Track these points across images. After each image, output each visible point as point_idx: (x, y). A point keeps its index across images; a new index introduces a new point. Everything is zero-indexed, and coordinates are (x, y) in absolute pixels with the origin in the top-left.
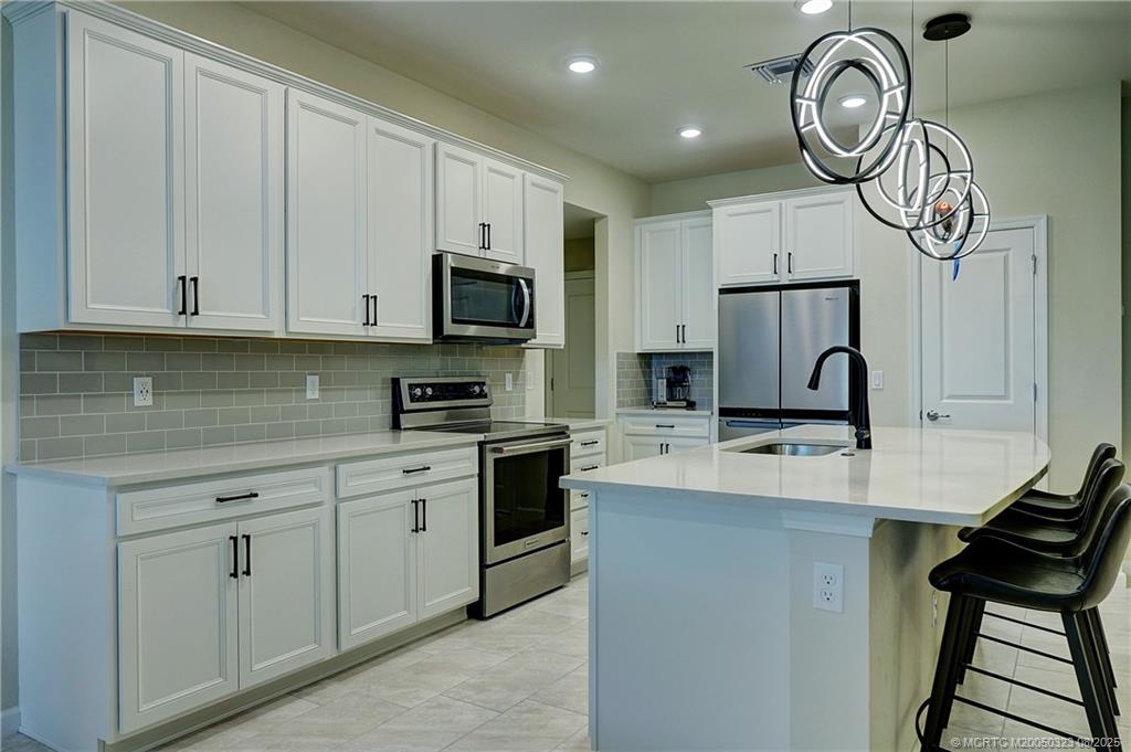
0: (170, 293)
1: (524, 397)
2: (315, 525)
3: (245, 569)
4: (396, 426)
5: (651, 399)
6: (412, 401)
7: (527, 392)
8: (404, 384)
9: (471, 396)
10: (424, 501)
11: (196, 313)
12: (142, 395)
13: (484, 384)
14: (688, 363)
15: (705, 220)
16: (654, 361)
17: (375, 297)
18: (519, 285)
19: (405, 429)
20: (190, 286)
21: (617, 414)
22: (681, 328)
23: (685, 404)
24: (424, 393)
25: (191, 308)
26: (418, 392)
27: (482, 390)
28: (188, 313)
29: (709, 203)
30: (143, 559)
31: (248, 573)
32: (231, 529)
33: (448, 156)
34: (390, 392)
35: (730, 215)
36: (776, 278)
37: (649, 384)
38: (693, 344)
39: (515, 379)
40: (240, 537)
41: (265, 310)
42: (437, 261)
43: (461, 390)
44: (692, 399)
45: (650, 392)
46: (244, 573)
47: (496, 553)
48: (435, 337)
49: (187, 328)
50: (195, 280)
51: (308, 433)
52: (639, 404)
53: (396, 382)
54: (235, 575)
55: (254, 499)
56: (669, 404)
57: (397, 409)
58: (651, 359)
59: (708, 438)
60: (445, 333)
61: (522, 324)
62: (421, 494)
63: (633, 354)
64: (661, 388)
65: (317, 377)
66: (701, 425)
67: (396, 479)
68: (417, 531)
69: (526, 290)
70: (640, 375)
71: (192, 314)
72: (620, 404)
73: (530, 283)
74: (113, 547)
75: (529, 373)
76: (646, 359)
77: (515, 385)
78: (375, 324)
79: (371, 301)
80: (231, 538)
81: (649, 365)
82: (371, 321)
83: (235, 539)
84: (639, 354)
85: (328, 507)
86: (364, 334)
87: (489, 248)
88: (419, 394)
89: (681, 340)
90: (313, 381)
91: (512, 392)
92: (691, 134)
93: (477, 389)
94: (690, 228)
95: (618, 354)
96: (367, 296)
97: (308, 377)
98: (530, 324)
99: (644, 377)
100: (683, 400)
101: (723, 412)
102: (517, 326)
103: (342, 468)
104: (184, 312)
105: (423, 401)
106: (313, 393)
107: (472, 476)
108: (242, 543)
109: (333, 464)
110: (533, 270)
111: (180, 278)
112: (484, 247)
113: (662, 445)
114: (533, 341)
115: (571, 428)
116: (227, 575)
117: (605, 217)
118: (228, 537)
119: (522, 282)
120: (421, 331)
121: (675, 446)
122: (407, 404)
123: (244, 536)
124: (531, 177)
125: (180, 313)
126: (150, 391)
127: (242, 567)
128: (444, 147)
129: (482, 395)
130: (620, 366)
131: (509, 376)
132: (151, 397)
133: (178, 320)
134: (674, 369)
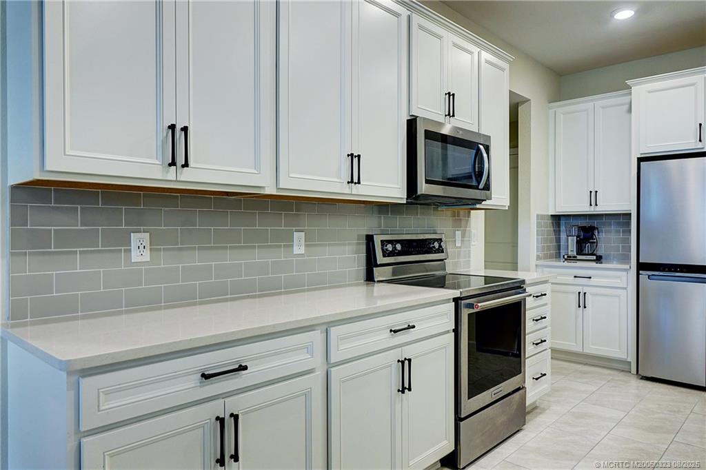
0: (160, 143)
1: (469, 251)
2: (307, 395)
3: (233, 453)
4: (370, 278)
5: (560, 253)
6: (384, 256)
7: (472, 247)
8: (377, 240)
9: (430, 251)
10: (410, 360)
11: (186, 165)
12: (140, 249)
13: (441, 240)
14: (595, 223)
15: (626, 99)
16: (563, 222)
17: (359, 156)
18: (479, 149)
19: (379, 281)
20: (180, 136)
21: (536, 265)
22: (593, 194)
23: (595, 257)
24: (395, 248)
25: (180, 160)
26: (390, 247)
27: (440, 246)
28: (178, 164)
29: (628, 82)
30: (111, 456)
31: (235, 457)
32: (217, 409)
33: (421, 27)
34: (364, 247)
35: (650, 92)
36: (700, 145)
37: (558, 240)
38: (604, 207)
39: (463, 236)
40: (227, 417)
41: (257, 165)
42: (412, 124)
43: (422, 246)
44: (599, 253)
45: (559, 247)
46: (232, 457)
47: (469, 405)
48: (409, 196)
49: (177, 181)
50: (185, 129)
51: (294, 287)
52: (551, 257)
53: (370, 239)
54: (221, 462)
55: (244, 372)
56: (579, 257)
57: (371, 263)
58: (560, 220)
59: (625, 288)
60: (419, 193)
61: (481, 186)
62: (406, 353)
63: (548, 215)
64: (571, 245)
65: (303, 233)
66: (619, 277)
67: (385, 339)
68: (403, 392)
69: (485, 155)
70: (552, 233)
71: (183, 166)
72: (538, 258)
73: (487, 148)
74: (74, 444)
75: (473, 231)
76: (557, 219)
77: (462, 241)
78: (359, 183)
79: (356, 160)
80: (218, 418)
81: (559, 225)
82: (356, 180)
83: (221, 421)
84: (552, 215)
85: (319, 374)
86: (347, 191)
87: (453, 116)
88: (391, 249)
89: (593, 203)
90: (299, 237)
91: (460, 247)
92: (624, 15)
93: (436, 245)
94: (603, 108)
95: (538, 215)
96: (352, 155)
97: (295, 233)
98: (487, 187)
99: (555, 235)
100: (592, 254)
101: (641, 267)
102: (477, 188)
103: (334, 331)
104: (173, 163)
105: (393, 256)
106: (299, 248)
107: (448, 332)
108: (230, 423)
109: (324, 328)
110: (490, 137)
111: (169, 127)
112: (449, 114)
113: (579, 293)
114: (488, 202)
115: (527, 282)
116: (213, 462)
117: (530, 100)
118: (214, 419)
119: (481, 147)
120: (396, 191)
121: (593, 294)
122: (380, 259)
123: (232, 415)
124: (486, 55)
125: (170, 165)
126: (148, 247)
127: (230, 450)
128: (416, 19)
129: (440, 250)
130: (539, 225)
131: (458, 233)
132: (149, 252)
133: (168, 172)
134: (583, 229)
